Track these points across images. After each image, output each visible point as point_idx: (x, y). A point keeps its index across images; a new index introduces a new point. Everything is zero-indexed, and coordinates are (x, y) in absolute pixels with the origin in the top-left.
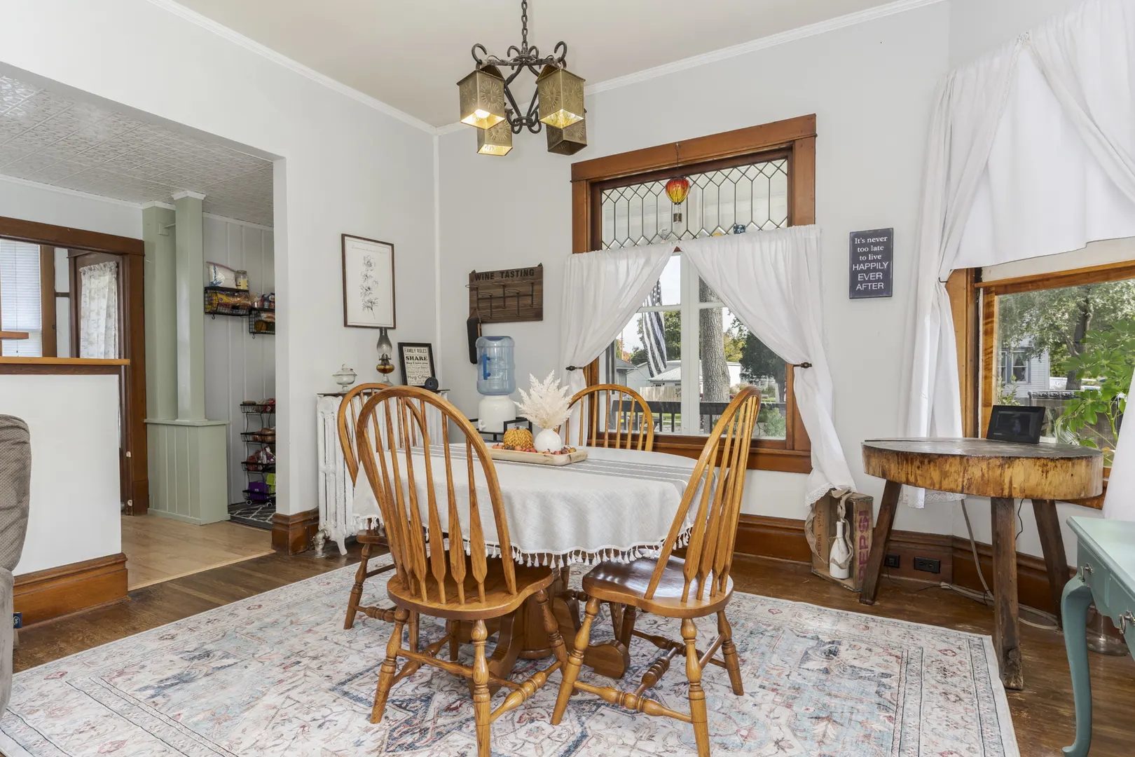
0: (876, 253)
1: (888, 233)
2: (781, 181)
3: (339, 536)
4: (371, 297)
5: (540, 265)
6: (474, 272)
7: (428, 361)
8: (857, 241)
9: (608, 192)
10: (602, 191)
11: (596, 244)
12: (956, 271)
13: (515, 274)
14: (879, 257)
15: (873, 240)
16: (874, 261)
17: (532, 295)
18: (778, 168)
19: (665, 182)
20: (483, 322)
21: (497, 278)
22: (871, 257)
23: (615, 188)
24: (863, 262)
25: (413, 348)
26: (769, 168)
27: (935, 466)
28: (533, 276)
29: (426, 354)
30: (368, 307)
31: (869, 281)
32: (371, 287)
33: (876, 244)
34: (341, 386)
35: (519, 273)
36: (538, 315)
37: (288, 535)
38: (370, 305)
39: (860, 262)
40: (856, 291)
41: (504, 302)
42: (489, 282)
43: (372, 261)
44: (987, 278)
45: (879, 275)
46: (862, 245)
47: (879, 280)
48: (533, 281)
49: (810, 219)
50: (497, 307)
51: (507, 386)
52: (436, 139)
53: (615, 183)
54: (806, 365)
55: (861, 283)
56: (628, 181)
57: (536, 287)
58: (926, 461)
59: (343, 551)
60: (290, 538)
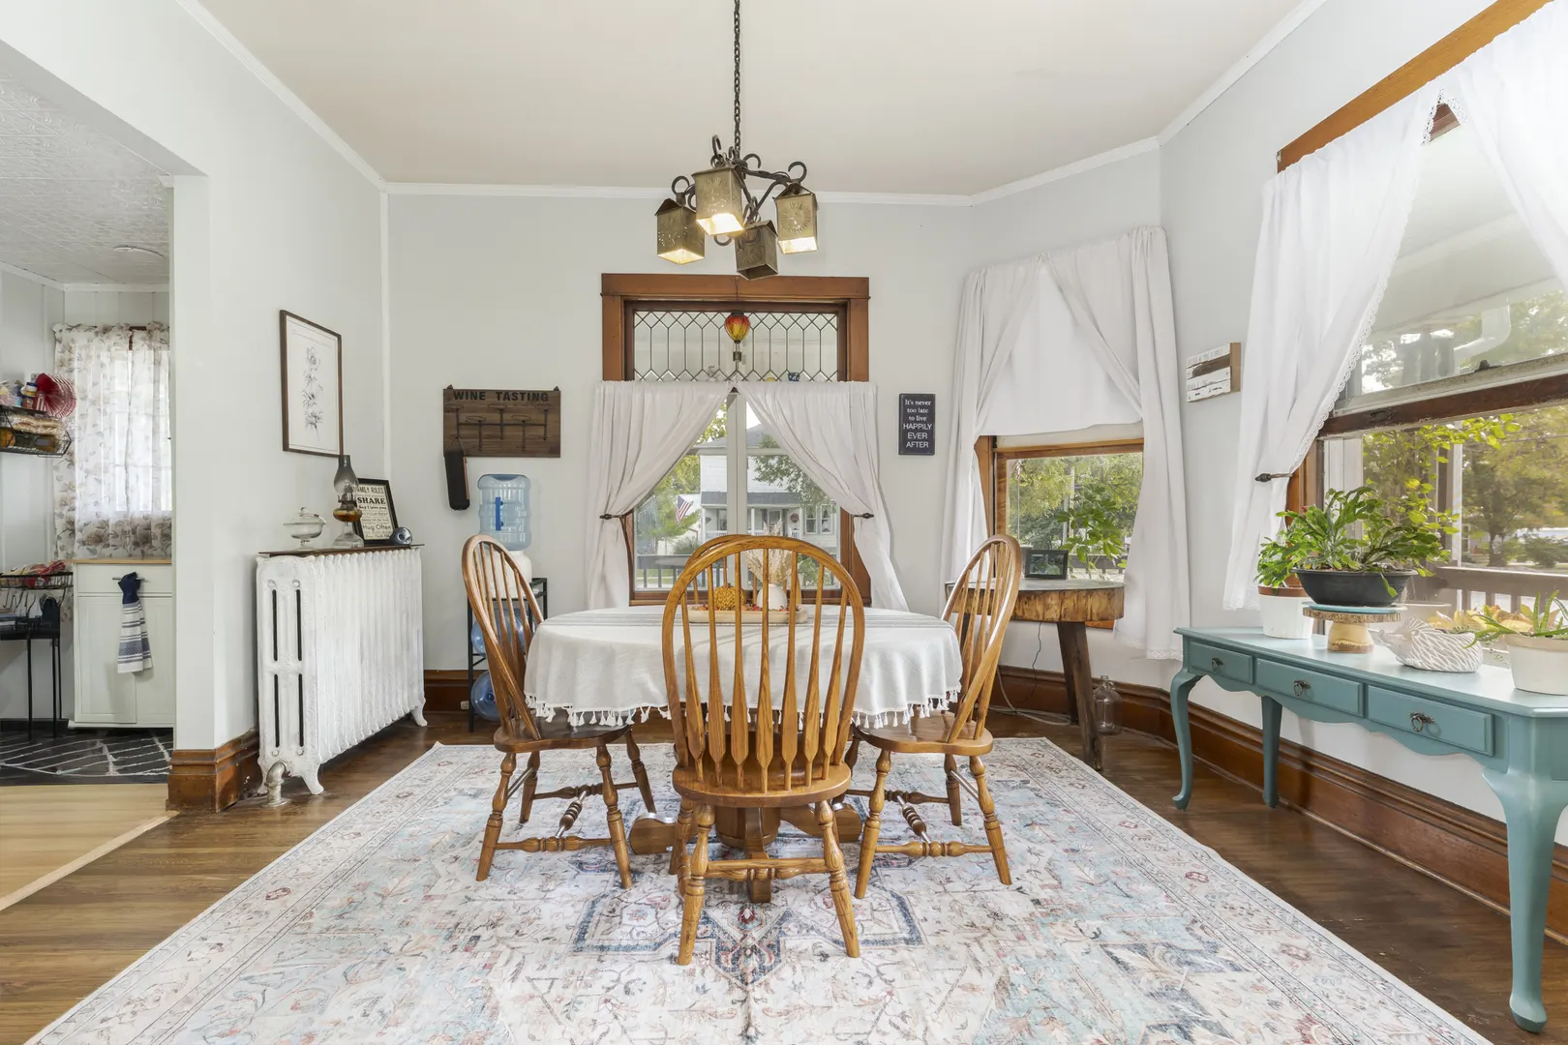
0: (922, 415)
1: (931, 398)
2: (831, 334)
3: (307, 767)
4: (315, 409)
5: (557, 389)
6: (450, 388)
7: (386, 506)
8: (907, 402)
9: (643, 314)
10: (634, 311)
11: (628, 374)
12: (980, 437)
13: (519, 396)
14: (925, 419)
15: (920, 403)
16: (920, 422)
17: (545, 425)
18: (829, 322)
19: (727, 315)
20: (468, 455)
21: (488, 400)
22: (918, 418)
23: (651, 311)
24: (912, 422)
25: (366, 486)
26: (820, 320)
27: (1039, 600)
28: (547, 403)
29: (382, 495)
30: (312, 423)
31: (917, 440)
32: (314, 393)
33: (922, 407)
34: (300, 540)
35: (526, 396)
36: (554, 451)
37: (214, 782)
38: (314, 421)
39: (909, 422)
40: (905, 449)
41: (502, 431)
42: (479, 404)
43: (316, 356)
44: (1001, 445)
45: (925, 435)
46: (911, 407)
47: (924, 440)
48: (546, 408)
49: (864, 377)
50: (489, 437)
51: (523, 539)
52: (384, 198)
53: (652, 306)
54: (868, 516)
55: (911, 441)
56: (669, 306)
57: (550, 417)
58: (1033, 597)
59: (316, 787)
60: (217, 784)
